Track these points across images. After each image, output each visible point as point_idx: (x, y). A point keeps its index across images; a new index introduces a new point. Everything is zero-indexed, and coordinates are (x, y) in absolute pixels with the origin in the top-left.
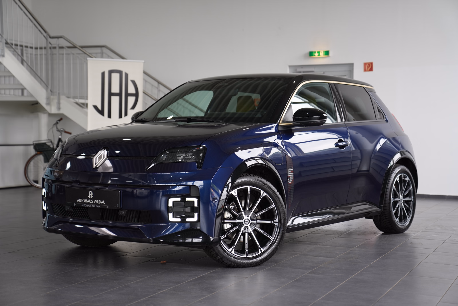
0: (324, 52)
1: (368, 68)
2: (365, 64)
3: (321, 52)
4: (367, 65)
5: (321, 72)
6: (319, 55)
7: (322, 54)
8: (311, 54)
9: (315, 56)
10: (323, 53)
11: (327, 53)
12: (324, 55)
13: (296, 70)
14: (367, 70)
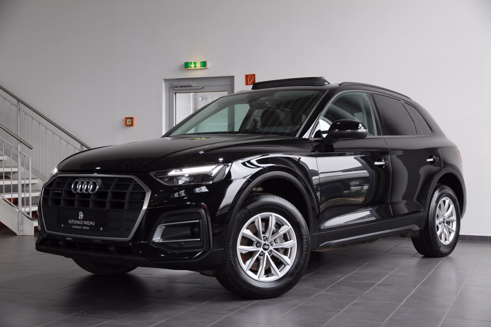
0: (200, 62)
1: (250, 81)
2: (247, 76)
3: (198, 64)
4: (250, 78)
5: (200, 86)
6: (195, 67)
7: (198, 66)
8: (186, 65)
9: (192, 67)
10: (199, 64)
11: (204, 64)
12: (200, 67)
13: (172, 84)
14: (249, 83)
